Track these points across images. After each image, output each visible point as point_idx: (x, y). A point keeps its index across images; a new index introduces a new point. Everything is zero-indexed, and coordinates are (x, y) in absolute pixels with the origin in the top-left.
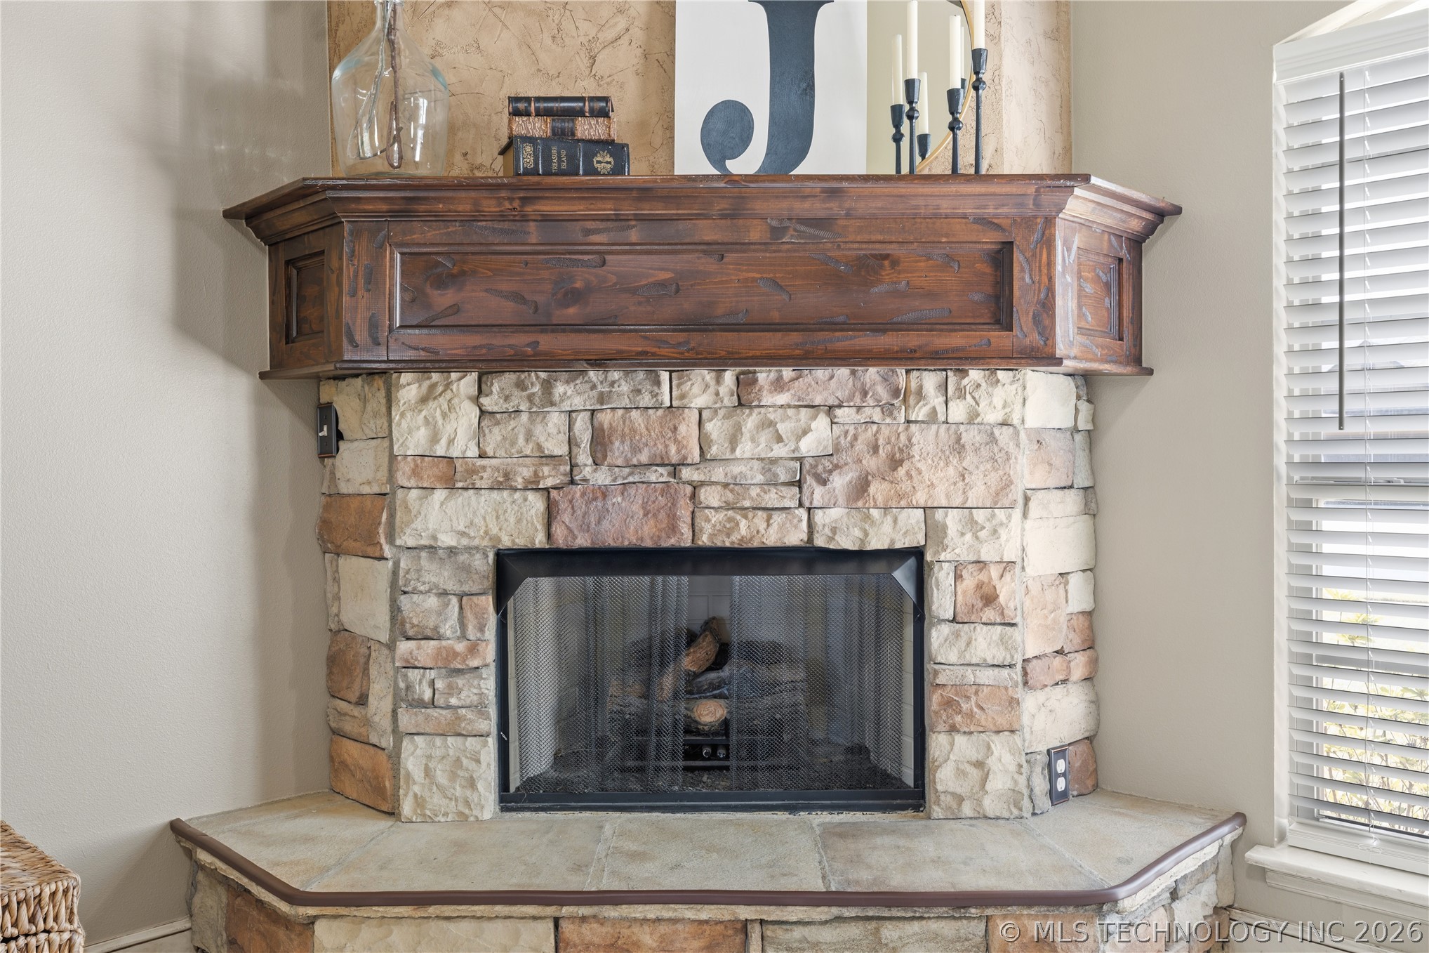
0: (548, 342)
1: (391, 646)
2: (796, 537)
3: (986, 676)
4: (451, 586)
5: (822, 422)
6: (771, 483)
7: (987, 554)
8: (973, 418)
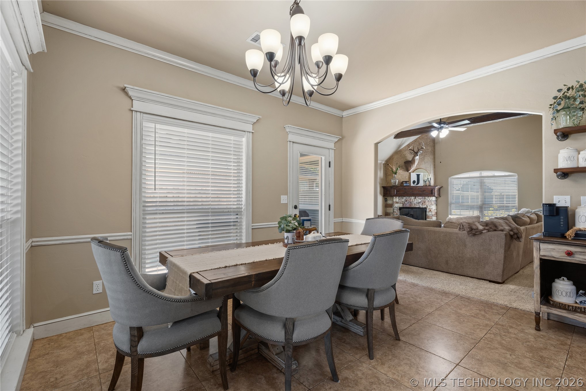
0: (405, 195)
1: (393, 213)
2: (418, 207)
3: (430, 215)
5: (420, 200)
6: (417, 203)
7: (430, 208)
8: (429, 199)
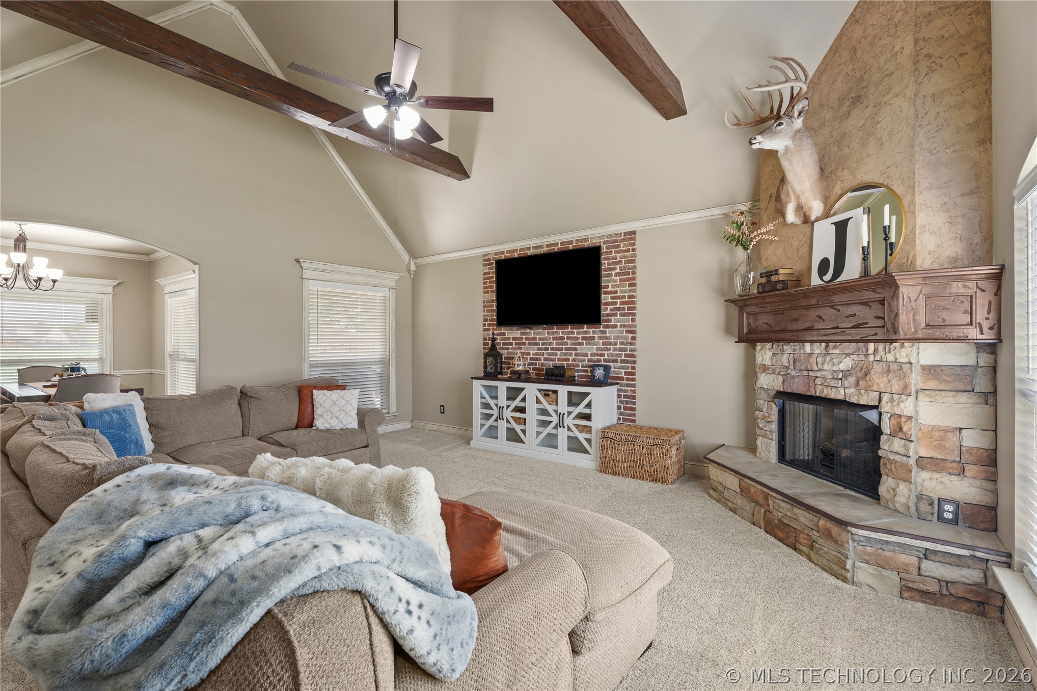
0: (772, 336)
2: (840, 396)
3: (897, 458)
4: (766, 399)
5: (847, 359)
6: (833, 379)
8: (894, 360)
